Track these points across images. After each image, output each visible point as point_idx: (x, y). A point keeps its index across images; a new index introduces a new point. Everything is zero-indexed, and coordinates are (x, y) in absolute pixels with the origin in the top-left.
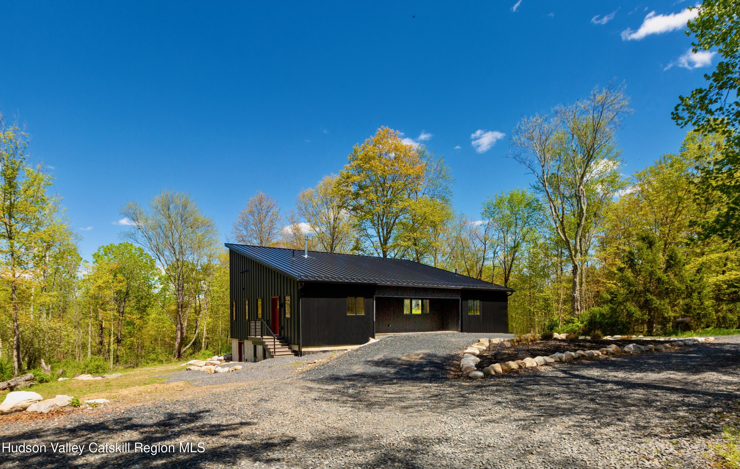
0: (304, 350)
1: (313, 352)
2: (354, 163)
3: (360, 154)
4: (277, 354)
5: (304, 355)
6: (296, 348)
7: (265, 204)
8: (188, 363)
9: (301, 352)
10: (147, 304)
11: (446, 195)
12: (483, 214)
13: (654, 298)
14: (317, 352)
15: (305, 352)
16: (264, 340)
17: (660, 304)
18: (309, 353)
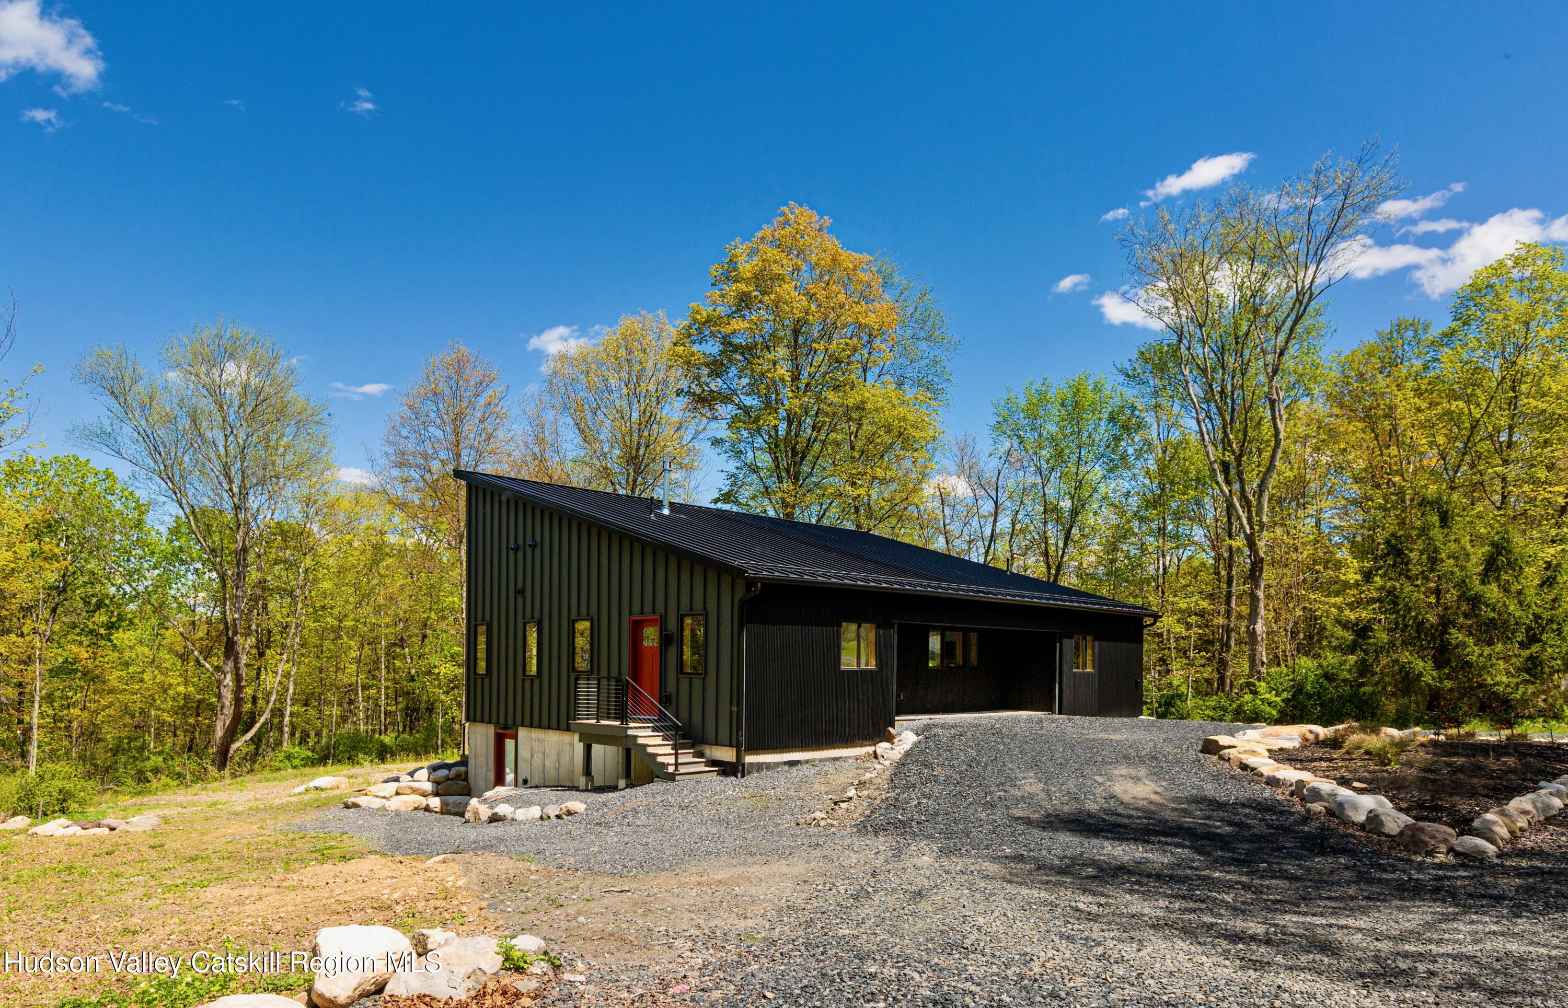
0: (749, 759)
1: (769, 766)
2: (732, 290)
3: (746, 268)
4: (682, 770)
5: (749, 773)
6: (727, 754)
7: (473, 375)
8: (312, 784)
9: (743, 765)
10: (114, 619)
11: (936, 379)
12: (995, 429)
13: (1470, 641)
14: (778, 764)
15: (751, 764)
16: (630, 732)
17: (1481, 655)
18: (759, 767)
